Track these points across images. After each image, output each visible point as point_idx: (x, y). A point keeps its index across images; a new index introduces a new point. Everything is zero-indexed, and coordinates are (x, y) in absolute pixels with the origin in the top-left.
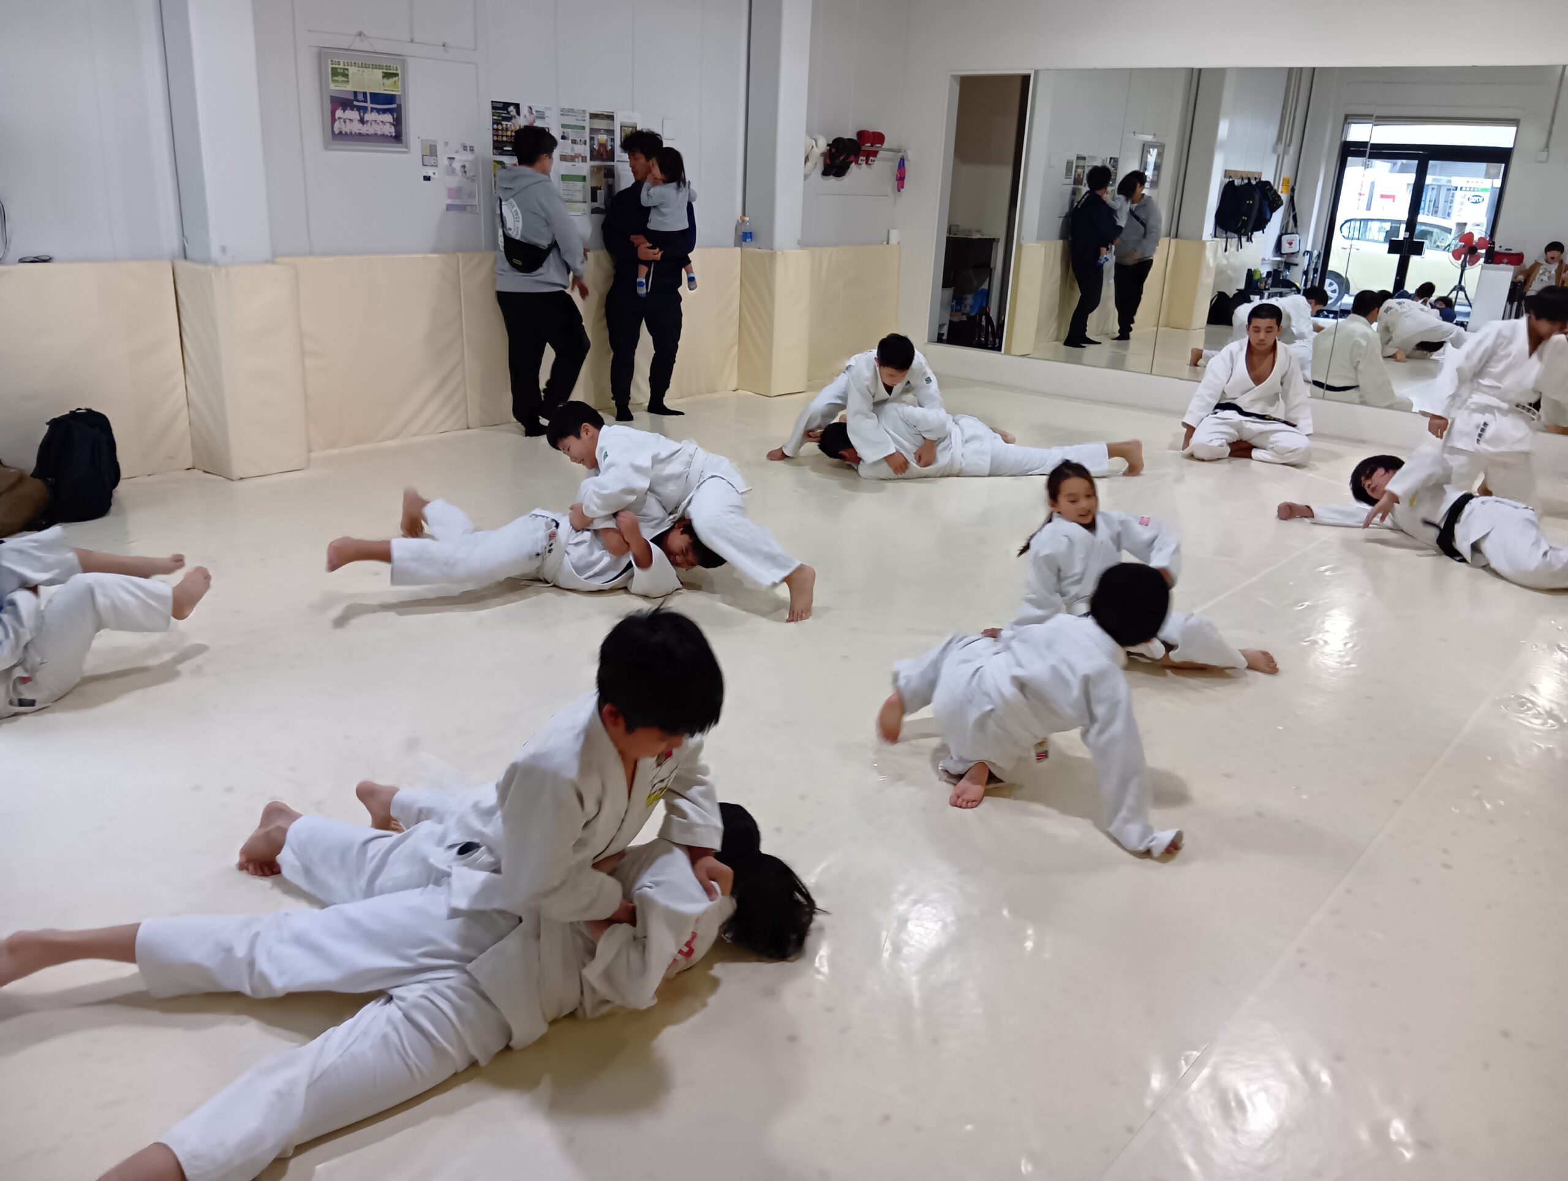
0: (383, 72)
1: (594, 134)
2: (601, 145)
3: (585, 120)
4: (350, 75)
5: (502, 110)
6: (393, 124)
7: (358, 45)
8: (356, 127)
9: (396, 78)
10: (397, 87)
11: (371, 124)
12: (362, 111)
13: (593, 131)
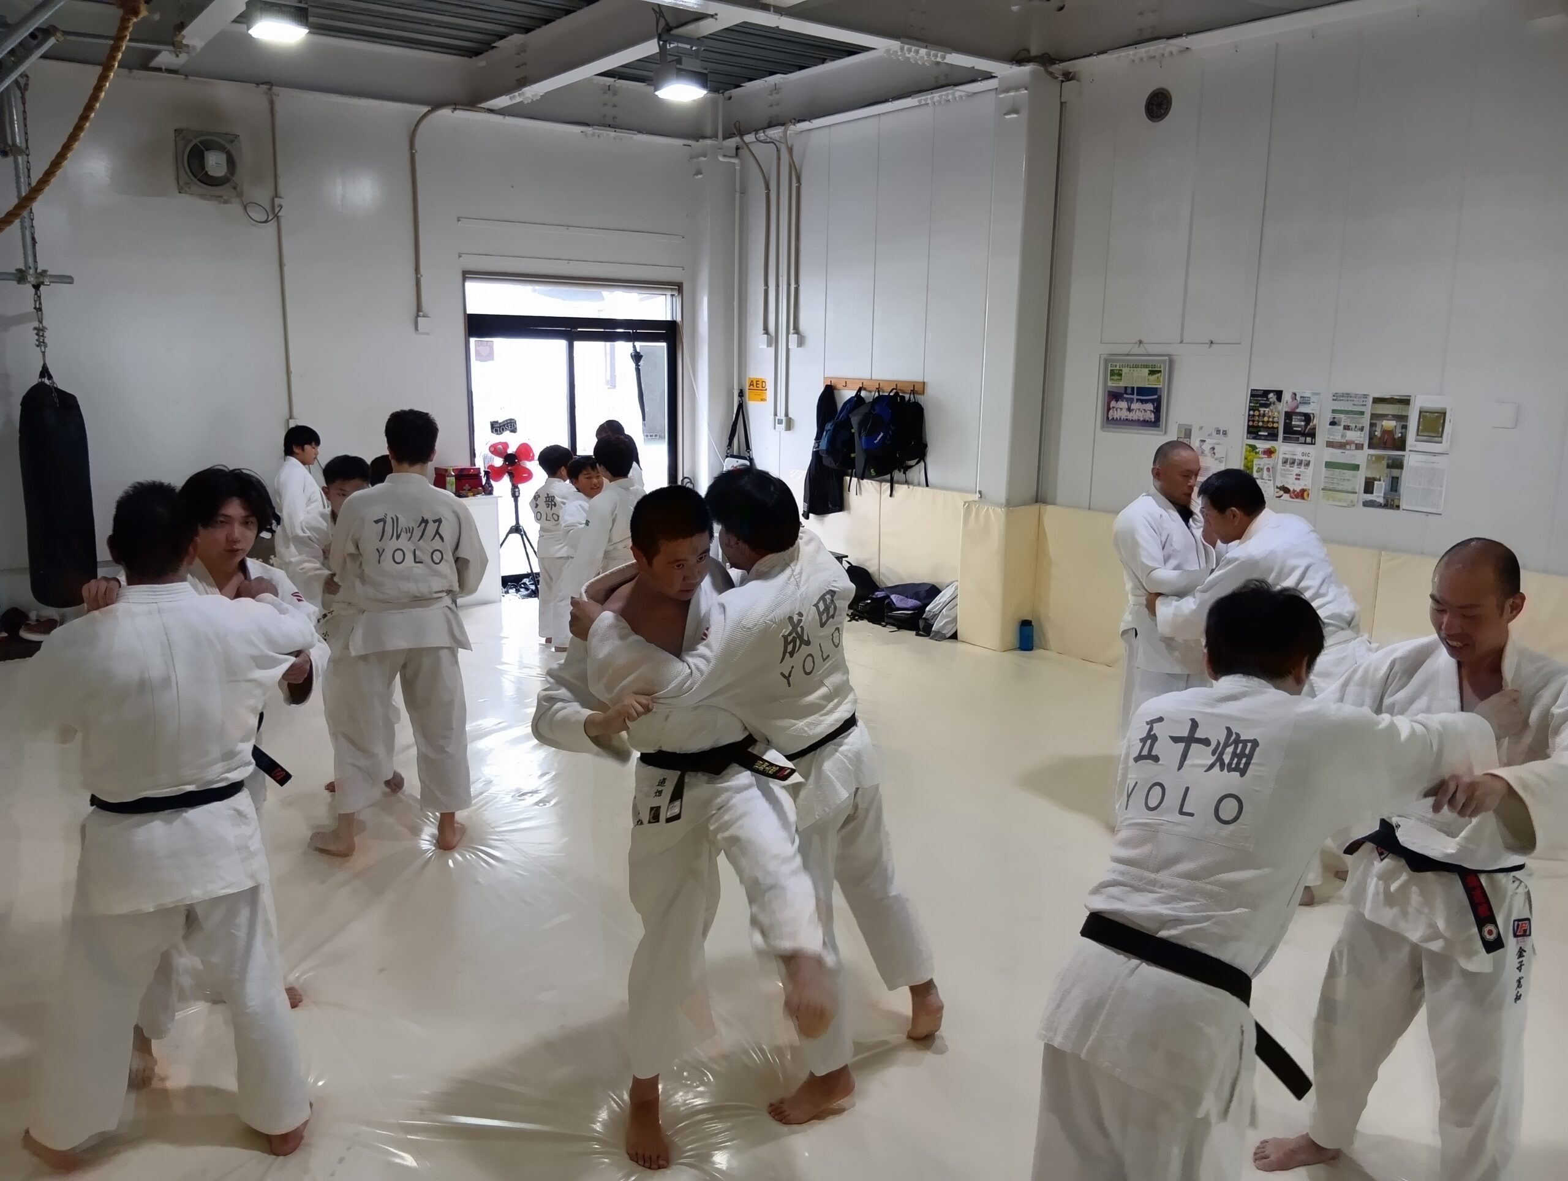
0: (1149, 370)
1: (1376, 420)
2: (1385, 432)
3: (1365, 405)
4: (1123, 375)
5: (1260, 398)
6: (1153, 412)
7: (1137, 350)
8: (1124, 414)
9: (1160, 374)
10: (1160, 382)
11: (1136, 412)
12: (1129, 402)
13: (1374, 416)
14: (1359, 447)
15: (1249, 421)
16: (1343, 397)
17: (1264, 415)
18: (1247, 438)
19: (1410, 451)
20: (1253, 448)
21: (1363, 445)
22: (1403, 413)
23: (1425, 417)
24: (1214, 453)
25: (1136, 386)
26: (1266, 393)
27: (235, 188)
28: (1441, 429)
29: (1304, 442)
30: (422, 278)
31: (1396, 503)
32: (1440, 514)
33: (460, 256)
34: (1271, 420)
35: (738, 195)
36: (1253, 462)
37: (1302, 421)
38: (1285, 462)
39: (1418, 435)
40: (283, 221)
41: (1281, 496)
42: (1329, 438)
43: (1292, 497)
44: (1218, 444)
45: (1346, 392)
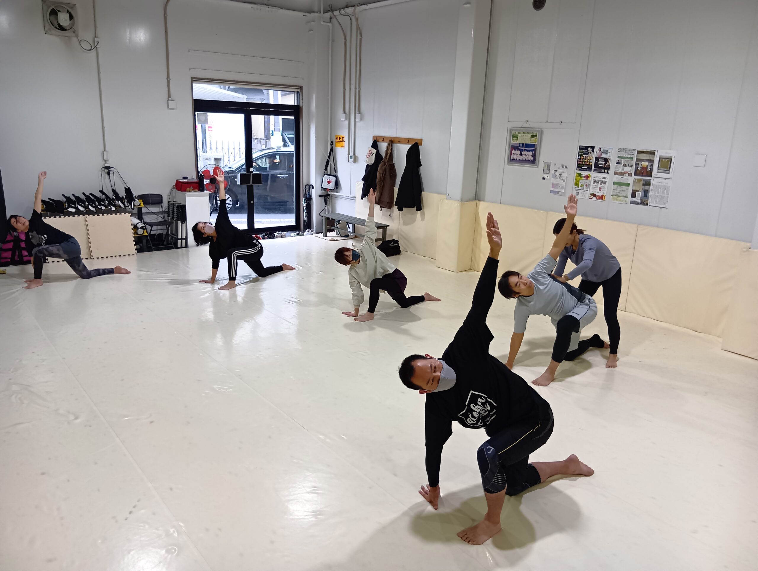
0: (531, 136)
1: (638, 162)
2: (643, 168)
4: (518, 137)
5: (584, 150)
6: (532, 156)
7: (525, 125)
8: (519, 157)
9: (536, 138)
10: (536, 141)
11: (524, 156)
12: (521, 151)
13: (638, 160)
14: (630, 175)
15: (578, 161)
16: (623, 150)
17: (585, 159)
18: (577, 170)
19: (654, 177)
20: (580, 174)
21: (632, 174)
22: (652, 159)
23: (662, 160)
24: (561, 177)
25: (524, 143)
26: (587, 148)
27: (74, 32)
28: (669, 167)
29: (604, 172)
30: (170, 81)
31: (646, 202)
32: (667, 208)
33: (190, 70)
34: (589, 161)
35: (330, 42)
36: (579, 181)
37: (604, 162)
38: (594, 182)
39: (658, 169)
40: (99, 50)
41: (592, 198)
42: (616, 170)
43: (597, 199)
44: (563, 172)
45: (624, 148)
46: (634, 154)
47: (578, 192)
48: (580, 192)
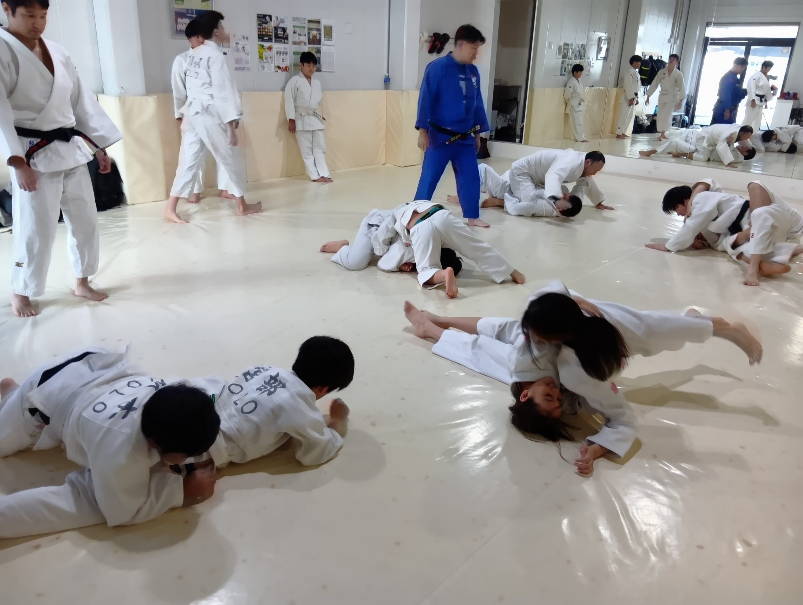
1: (310, 31)
2: (314, 36)
4: (184, 1)
5: (263, 19)
9: (208, 2)
10: (209, 6)
13: (310, 29)
14: (305, 44)
15: (258, 31)
16: (297, 19)
17: (265, 28)
18: (258, 41)
19: (322, 45)
20: (262, 46)
21: (306, 43)
22: (319, 28)
23: (326, 29)
24: (244, 50)
25: (193, 9)
26: (264, 16)
28: (331, 35)
29: (284, 42)
31: (320, 69)
32: (334, 72)
34: (269, 31)
36: (263, 54)
37: (281, 31)
38: (277, 53)
39: (324, 37)
41: (277, 71)
42: (293, 40)
43: (282, 71)
44: (246, 45)
45: (297, 16)
46: (305, 24)
47: (264, 66)
48: (266, 65)
